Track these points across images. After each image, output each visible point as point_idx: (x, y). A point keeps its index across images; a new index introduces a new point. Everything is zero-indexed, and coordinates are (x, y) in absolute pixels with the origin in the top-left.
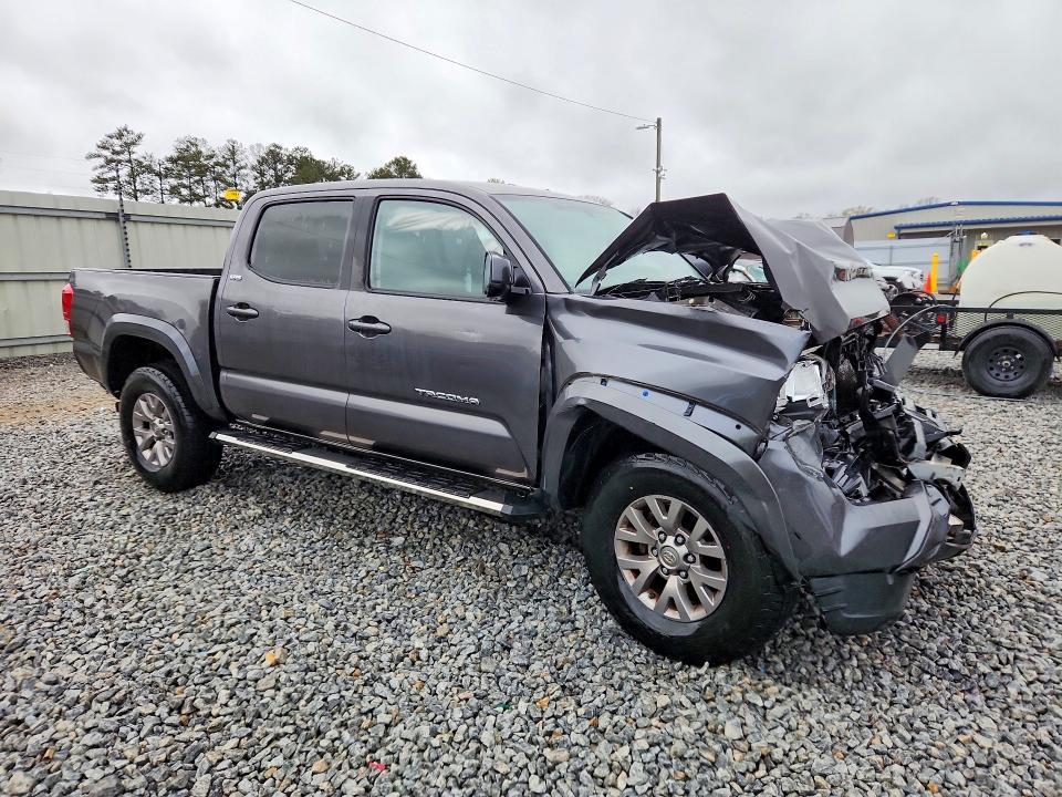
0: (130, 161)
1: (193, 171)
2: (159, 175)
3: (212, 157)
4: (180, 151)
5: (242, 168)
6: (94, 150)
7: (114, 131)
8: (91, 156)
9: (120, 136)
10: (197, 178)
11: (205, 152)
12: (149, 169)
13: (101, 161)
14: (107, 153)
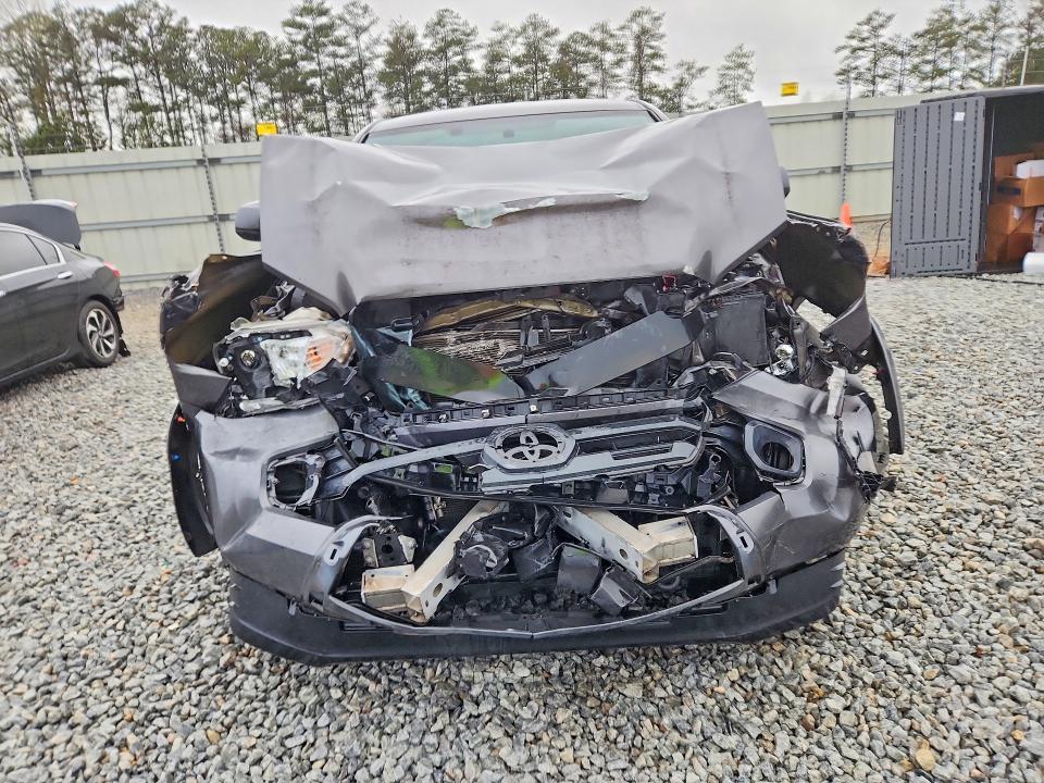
0: (874, 46)
1: (942, 41)
2: (901, 54)
3: (966, 21)
4: (931, 22)
5: (1004, 26)
6: (843, 42)
7: (863, 18)
8: (839, 49)
9: (869, 20)
10: (945, 50)
11: (959, 16)
12: (892, 51)
13: (846, 52)
14: (855, 43)
